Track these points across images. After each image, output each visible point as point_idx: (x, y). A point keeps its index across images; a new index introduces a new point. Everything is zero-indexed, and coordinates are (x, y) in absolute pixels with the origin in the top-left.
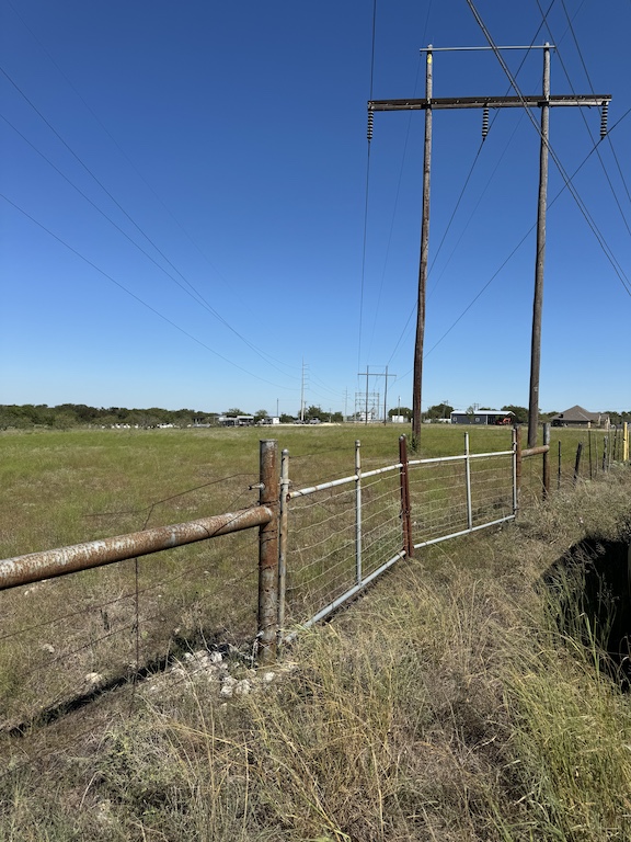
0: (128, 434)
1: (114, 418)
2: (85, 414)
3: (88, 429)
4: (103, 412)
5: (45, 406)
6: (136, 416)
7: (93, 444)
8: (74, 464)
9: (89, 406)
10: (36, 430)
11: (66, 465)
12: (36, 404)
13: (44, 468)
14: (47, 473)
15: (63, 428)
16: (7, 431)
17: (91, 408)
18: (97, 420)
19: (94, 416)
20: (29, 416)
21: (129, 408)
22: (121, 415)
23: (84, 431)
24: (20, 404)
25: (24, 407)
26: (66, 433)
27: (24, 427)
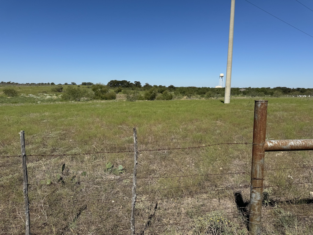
0: (306, 99)
1: (298, 92)
2: (286, 91)
3: (287, 97)
4: (294, 90)
5: (269, 88)
6: (309, 92)
7: (291, 103)
8: (285, 110)
9: (287, 87)
10: (266, 97)
11: (283, 110)
12: (266, 87)
13: (274, 111)
14: (275, 113)
15: (277, 97)
16: (256, 97)
17: (288, 89)
18: (291, 93)
19: (289, 92)
20: (263, 92)
21: (305, 88)
22: (302, 91)
23: (285, 98)
24: (260, 87)
25: (262, 88)
26: (278, 98)
27: (261, 96)
